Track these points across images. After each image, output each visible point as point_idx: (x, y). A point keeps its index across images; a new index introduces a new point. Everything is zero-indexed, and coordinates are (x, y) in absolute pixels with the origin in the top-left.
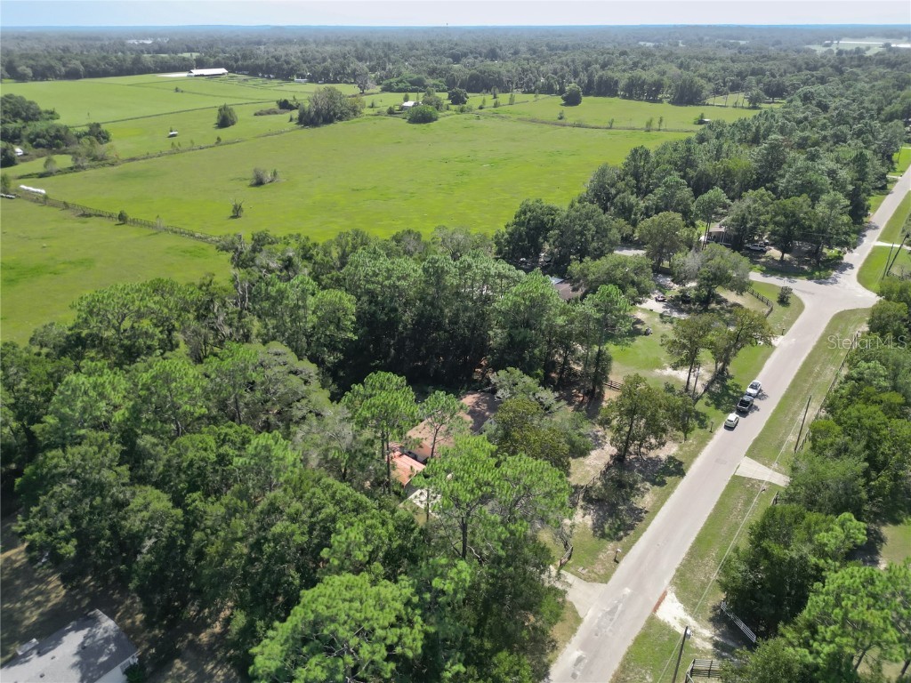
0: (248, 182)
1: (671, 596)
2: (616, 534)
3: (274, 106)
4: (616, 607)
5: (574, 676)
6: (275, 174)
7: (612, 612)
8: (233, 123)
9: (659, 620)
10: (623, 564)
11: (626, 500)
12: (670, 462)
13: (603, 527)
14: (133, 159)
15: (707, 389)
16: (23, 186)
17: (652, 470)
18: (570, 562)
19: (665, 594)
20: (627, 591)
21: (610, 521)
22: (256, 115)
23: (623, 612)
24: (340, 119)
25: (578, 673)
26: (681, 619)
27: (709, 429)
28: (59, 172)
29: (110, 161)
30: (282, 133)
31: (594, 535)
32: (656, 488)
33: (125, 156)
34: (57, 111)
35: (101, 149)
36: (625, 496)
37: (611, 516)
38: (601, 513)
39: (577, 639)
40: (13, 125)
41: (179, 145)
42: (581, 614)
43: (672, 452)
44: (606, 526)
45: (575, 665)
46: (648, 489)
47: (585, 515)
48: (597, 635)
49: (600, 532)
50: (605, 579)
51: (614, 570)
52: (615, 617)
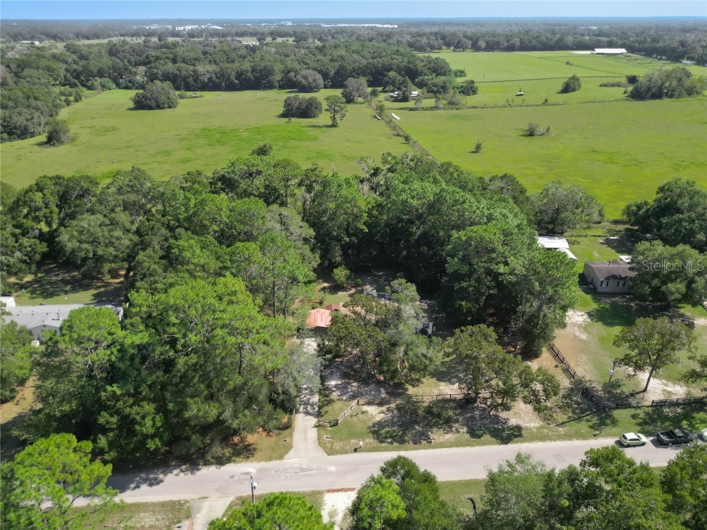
0: (522, 133)
1: (356, 491)
2: (386, 438)
3: (624, 80)
4: (311, 470)
5: (232, 477)
6: (548, 130)
7: (303, 470)
8: (574, 90)
9: (322, 498)
10: (356, 455)
11: (430, 426)
12: (511, 429)
13: (384, 428)
14: (474, 107)
16: (393, 114)
17: (485, 425)
18: (330, 428)
19: (352, 489)
20: (333, 469)
21: (396, 428)
22: (601, 86)
23: (309, 475)
24: (671, 96)
25: (236, 478)
26: (335, 510)
27: (597, 432)
28: (423, 109)
29: (457, 107)
30: (604, 101)
31: (369, 428)
32: (467, 436)
33: (470, 105)
34: (466, 71)
36: (431, 424)
37: (401, 426)
38: (395, 420)
39: (263, 464)
41: (512, 101)
42: (286, 456)
43: (528, 425)
44: (387, 429)
45: (241, 474)
46: (459, 432)
47: (382, 412)
48: (276, 472)
49: (376, 429)
50: (331, 452)
51: (346, 452)
52: (300, 474)
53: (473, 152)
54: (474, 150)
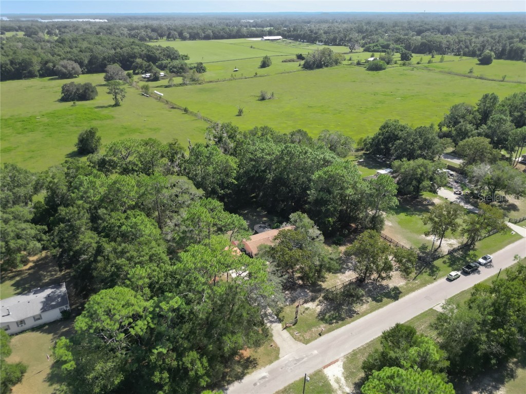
0: (257, 98)
1: (340, 363)
2: (331, 320)
3: (295, 57)
4: (303, 358)
5: (255, 384)
6: (273, 95)
7: (298, 360)
8: (268, 66)
9: (324, 373)
10: (323, 338)
11: (350, 304)
12: (393, 290)
13: (325, 315)
14: (211, 82)
15: (450, 253)
16: (155, 91)
17: (378, 292)
18: (293, 327)
19: (337, 361)
20: (316, 352)
21: (332, 312)
22: (283, 62)
23: (305, 362)
24: (327, 66)
25: (258, 384)
26: (337, 378)
27: (434, 277)
28: (175, 85)
29: (199, 82)
30: (291, 72)
31: (317, 317)
32: (374, 302)
33: (208, 80)
34: (189, 56)
35: (197, 75)
36: (350, 302)
37: (334, 310)
38: (329, 307)
39: (269, 367)
40: (166, 61)
41: (235, 76)
42: (280, 356)
43: (399, 285)
44: (328, 315)
45: (260, 379)
46: (368, 302)
47: (318, 305)
48: (282, 369)
49: (322, 317)
50: (306, 342)
51: (316, 339)
52: (298, 364)
53: (237, 115)
54: (238, 114)
